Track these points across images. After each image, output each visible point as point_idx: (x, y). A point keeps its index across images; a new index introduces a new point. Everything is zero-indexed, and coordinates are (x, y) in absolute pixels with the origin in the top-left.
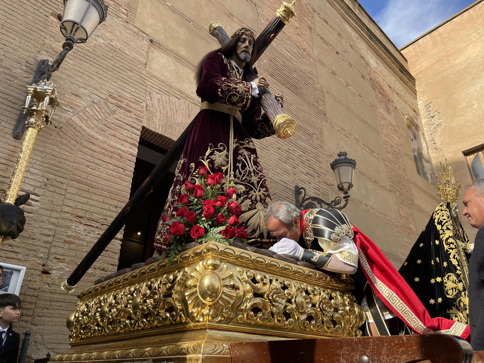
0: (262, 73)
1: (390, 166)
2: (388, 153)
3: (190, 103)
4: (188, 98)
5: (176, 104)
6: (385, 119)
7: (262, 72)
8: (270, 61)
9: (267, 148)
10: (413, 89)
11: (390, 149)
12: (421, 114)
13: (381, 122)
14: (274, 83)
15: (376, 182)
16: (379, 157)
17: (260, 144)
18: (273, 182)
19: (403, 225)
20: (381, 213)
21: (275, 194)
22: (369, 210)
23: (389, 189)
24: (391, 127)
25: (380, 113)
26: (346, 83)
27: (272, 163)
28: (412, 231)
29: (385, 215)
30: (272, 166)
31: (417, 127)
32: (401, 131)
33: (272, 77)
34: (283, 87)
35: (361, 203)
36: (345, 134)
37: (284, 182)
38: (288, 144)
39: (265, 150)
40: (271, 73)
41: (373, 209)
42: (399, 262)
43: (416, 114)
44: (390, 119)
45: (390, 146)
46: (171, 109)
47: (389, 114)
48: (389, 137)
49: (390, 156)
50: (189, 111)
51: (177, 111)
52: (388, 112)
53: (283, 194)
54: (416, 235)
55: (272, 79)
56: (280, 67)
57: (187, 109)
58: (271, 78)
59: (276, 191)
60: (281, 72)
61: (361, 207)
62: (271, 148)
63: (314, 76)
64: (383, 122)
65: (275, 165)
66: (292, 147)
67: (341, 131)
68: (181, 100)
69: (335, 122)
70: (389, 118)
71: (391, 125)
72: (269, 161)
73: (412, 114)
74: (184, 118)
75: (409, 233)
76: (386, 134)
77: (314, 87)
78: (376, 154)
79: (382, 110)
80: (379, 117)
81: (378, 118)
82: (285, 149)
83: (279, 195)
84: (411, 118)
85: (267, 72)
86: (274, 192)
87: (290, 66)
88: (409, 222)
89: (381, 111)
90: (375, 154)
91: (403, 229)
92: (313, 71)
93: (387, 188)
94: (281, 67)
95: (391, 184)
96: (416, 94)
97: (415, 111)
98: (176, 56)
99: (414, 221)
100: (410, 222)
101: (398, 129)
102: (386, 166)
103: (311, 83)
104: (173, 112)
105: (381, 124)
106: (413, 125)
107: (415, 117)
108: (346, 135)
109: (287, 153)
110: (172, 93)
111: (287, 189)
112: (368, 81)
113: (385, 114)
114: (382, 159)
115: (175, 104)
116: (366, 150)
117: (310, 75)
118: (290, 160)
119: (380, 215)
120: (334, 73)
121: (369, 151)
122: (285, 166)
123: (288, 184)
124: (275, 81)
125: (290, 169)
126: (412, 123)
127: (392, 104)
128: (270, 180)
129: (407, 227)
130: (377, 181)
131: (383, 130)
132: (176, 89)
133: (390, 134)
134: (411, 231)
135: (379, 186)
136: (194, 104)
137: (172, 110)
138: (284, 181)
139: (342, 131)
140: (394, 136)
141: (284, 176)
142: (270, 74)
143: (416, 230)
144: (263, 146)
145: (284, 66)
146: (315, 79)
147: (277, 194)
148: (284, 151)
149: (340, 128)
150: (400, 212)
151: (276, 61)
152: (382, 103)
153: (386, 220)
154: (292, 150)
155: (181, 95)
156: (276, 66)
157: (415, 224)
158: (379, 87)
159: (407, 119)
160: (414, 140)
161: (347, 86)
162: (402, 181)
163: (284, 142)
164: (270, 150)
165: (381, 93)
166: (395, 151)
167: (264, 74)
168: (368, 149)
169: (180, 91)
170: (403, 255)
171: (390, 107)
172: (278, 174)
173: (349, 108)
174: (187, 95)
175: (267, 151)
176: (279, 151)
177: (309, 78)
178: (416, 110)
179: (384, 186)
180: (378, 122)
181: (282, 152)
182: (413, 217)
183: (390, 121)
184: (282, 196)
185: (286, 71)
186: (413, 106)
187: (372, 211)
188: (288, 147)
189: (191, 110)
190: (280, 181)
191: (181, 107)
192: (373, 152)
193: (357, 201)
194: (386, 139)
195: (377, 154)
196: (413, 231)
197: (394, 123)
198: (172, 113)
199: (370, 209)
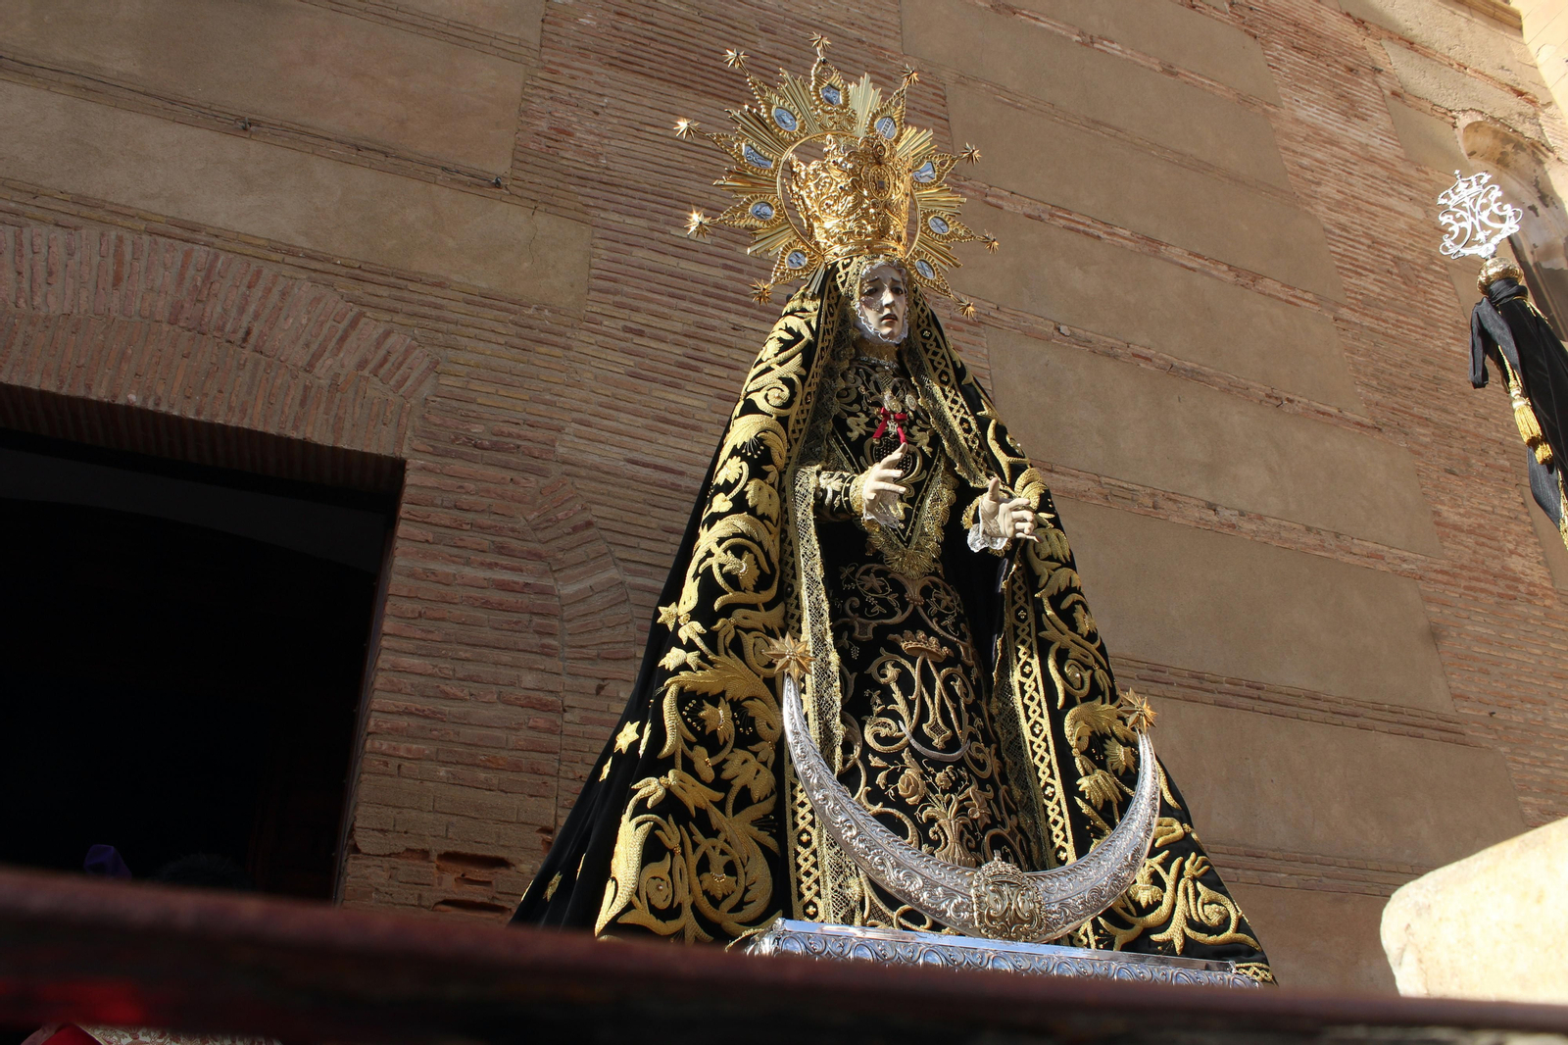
0: (562, 65)
1: (1367, 322)
2: (1359, 270)
3: (128, 237)
4: (119, 220)
5: (54, 249)
6: (1332, 142)
7: (564, 61)
8: (616, 17)
9: (555, 339)
10: (1499, 14)
11: (1363, 255)
12: (1557, 97)
13: (1303, 155)
14: (627, 87)
15: (1275, 401)
16: (1299, 293)
17: (514, 329)
18: (583, 472)
19: (1463, 567)
20: (1309, 529)
21: (589, 524)
22: (1233, 526)
23: (1367, 421)
24: (1371, 169)
25: (1297, 121)
26: (1081, 33)
27: (583, 394)
28: (1522, 588)
29: (1337, 535)
30: (584, 406)
31: (1538, 150)
32: (1431, 176)
33: (622, 69)
34: (679, 94)
35: (1175, 501)
36: (1073, 225)
37: (656, 467)
38: (696, 307)
39: (543, 349)
40: (615, 55)
41: (1260, 517)
42: (1438, 734)
43: (1532, 102)
44: (1364, 140)
45: (1369, 242)
46: (19, 273)
47: (1356, 120)
48: (1359, 210)
49: (1369, 284)
50: (120, 262)
51: (50, 273)
52: (1351, 110)
53: (641, 520)
54: (1548, 602)
55: (621, 75)
56: (672, 26)
57: (110, 260)
58: (612, 72)
59: (598, 510)
60: (680, 44)
61: (1175, 519)
62: (584, 336)
63: (883, 32)
64: (1319, 155)
65: (604, 399)
66: (724, 315)
67: (1045, 216)
68: (84, 232)
69: (1013, 187)
70: (1356, 133)
71: (1372, 160)
72: (568, 391)
73: (1505, 105)
74: (84, 294)
75: (1500, 595)
76: (1339, 197)
77: (883, 72)
78: (1278, 286)
79: (1310, 110)
80: (1288, 136)
81: (1286, 142)
82: (678, 327)
83: (618, 526)
84: (1495, 120)
85: (593, 55)
86: (587, 516)
87: (734, 15)
88: (1500, 549)
89: (1301, 114)
90: (1269, 285)
91: (1463, 583)
92: (877, 15)
93: (1349, 415)
94: (681, 28)
95: (1377, 397)
96: (1520, 29)
97: (1520, 94)
98: (81, 82)
99: (1531, 540)
100: (1511, 546)
101: (1413, 172)
102: (1342, 325)
103: (864, 60)
104: (32, 280)
105: (1305, 161)
106: (1518, 146)
107: (1520, 114)
108: (1081, 227)
109: (691, 342)
110: (39, 213)
111: (675, 494)
112: (1218, 15)
113: (1331, 122)
114: (1320, 300)
115: (44, 250)
116: (1211, 276)
117: (854, 33)
118: (708, 369)
119: (1311, 540)
120: (1008, 7)
121: (1230, 277)
122: (672, 397)
123: (681, 473)
124: (641, 80)
125: (704, 405)
126: (1506, 140)
127: (1375, 83)
128: (565, 467)
129: (1485, 572)
130: (1285, 395)
131: (1318, 184)
132: (61, 196)
133: (1365, 195)
134: (1516, 589)
135: (1297, 414)
136: (151, 234)
137: (27, 274)
138: (660, 462)
139: (1052, 215)
140: (1393, 202)
141: (662, 439)
142: (606, 60)
143: (1553, 581)
144: (535, 334)
145: (699, 19)
146: (888, 43)
147: (602, 523)
148: (671, 337)
149: (1040, 205)
150: (1437, 513)
151: (649, 11)
152: (1309, 82)
153: (1347, 558)
154: (725, 325)
155: (85, 212)
156: (650, 27)
157: (1543, 554)
158: (1292, 29)
159: (1473, 127)
160: (1541, 209)
161: (1089, 42)
162: (1451, 376)
163: (674, 301)
164: (574, 344)
165: (1299, 50)
166: (1397, 260)
167: (577, 64)
168: (1225, 268)
169: (80, 200)
170: (1467, 699)
171: (1357, 93)
172: (618, 437)
173: (1097, 122)
174: (114, 208)
175: (558, 352)
176: (637, 340)
177: (851, 43)
178: (1525, 90)
179: (1334, 411)
180: (1287, 155)
181: (653, 344)
182: (1531, 524)
183: (1364, 146)
184: (632, 530)
185: (706, 37)
186: (1506, 77)
187: (1247, 526)
188: (698, 318)
189: (128, 257)
190: (629, 466)
191: (77, 257)
192: (1256, 277)
193: (1153, 495)
194: (1343, 219)
195: (1283, 285)
196: (1531, 584)
197: (1387, 150)
198: (26, 285)
199: (1234, 520)
